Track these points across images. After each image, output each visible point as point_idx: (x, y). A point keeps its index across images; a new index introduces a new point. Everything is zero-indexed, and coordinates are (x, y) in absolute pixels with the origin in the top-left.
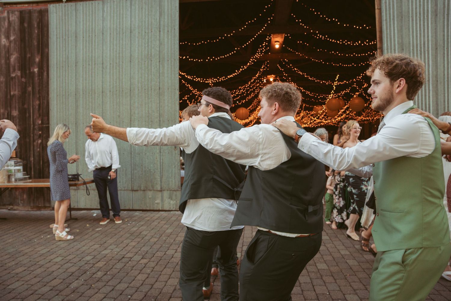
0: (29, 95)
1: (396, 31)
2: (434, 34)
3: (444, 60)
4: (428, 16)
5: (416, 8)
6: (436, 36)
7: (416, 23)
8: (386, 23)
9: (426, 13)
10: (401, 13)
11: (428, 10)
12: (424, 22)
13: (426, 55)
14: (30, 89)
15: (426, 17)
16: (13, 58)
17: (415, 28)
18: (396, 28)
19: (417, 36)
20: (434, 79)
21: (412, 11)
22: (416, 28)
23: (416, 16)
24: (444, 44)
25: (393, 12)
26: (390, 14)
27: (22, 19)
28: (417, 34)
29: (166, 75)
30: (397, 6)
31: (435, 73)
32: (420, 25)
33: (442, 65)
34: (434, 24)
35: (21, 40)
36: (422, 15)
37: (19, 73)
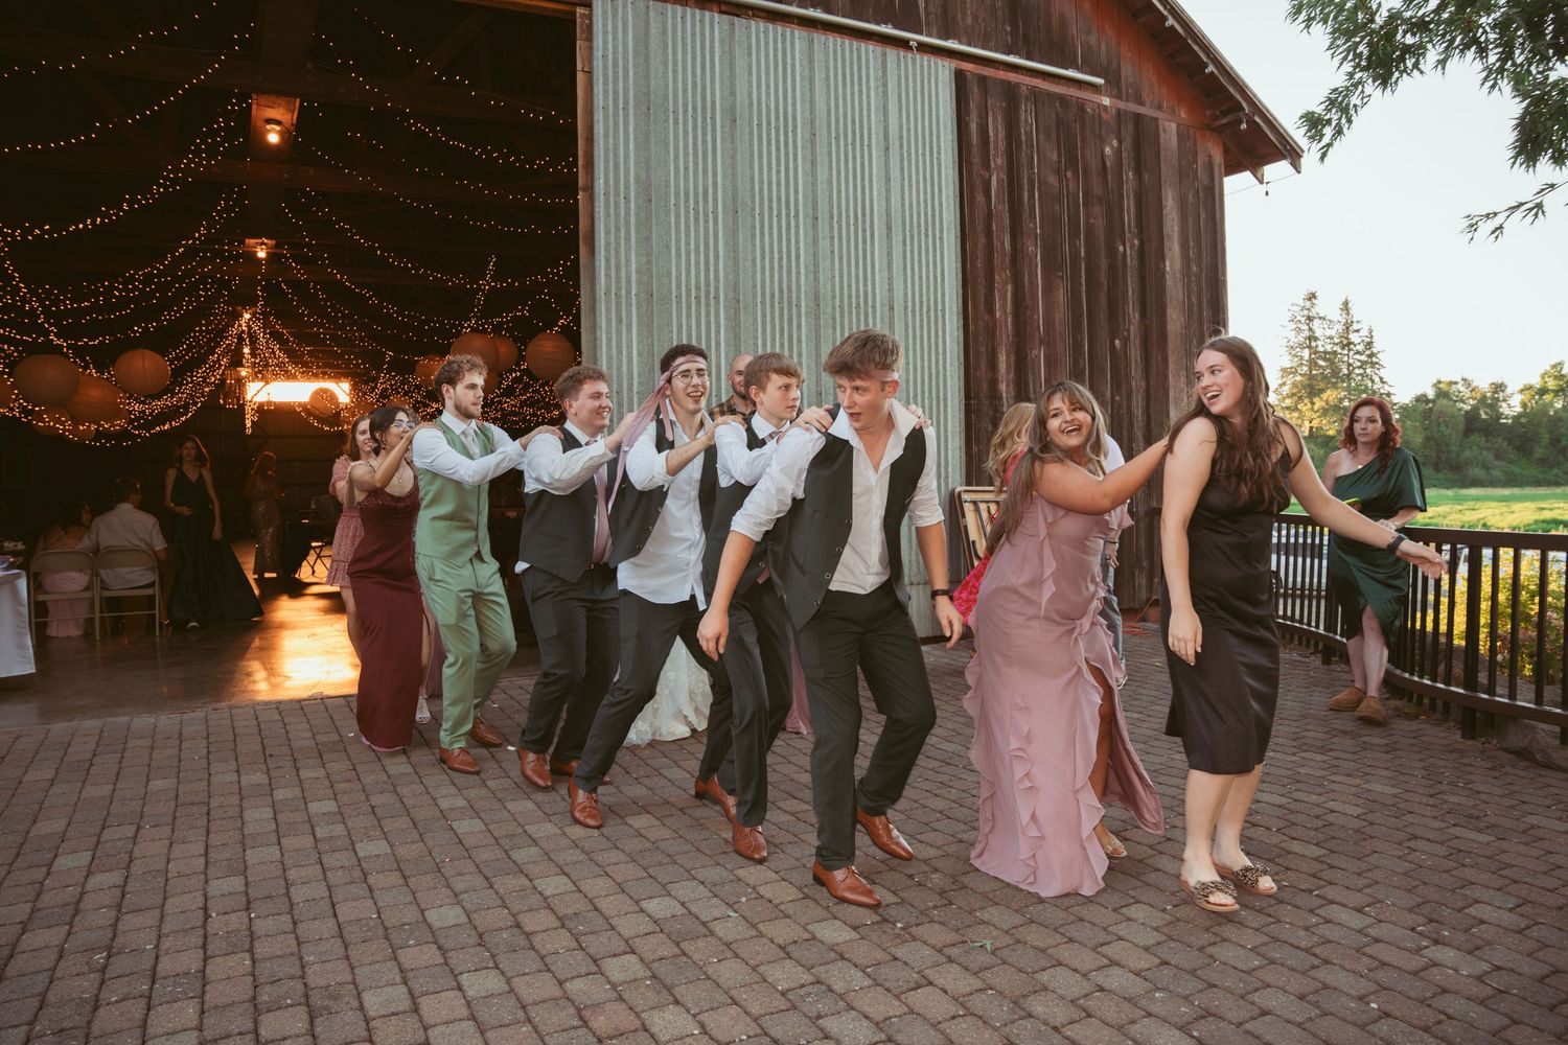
1: (631, 146)
2: (730, 172)
3: (754, 246)
4: (713, 118)
5: (685, 91)
6: (734, 175)
7: (686, 132)
8: (606, 118)
9: (709, 110)
10: (647, 94)
11: (713, 103)
12: (704, 134)
13: (711, 223)
15: (709, 121)
17: (681, 144)
18: (632, 137)
19: (686, 168)
20: (731, 294)
21: (676, 95)
22: (686, 147)
23: (685, 112)
24: (753, 202)
25: (626, 89)
26: (615, 92)
28: (686, 162)
30: (635, 74)
31: (731, 277)
32: (695, 138)
33: (750, 257)
34: (728, 143)
36: (699, 112)
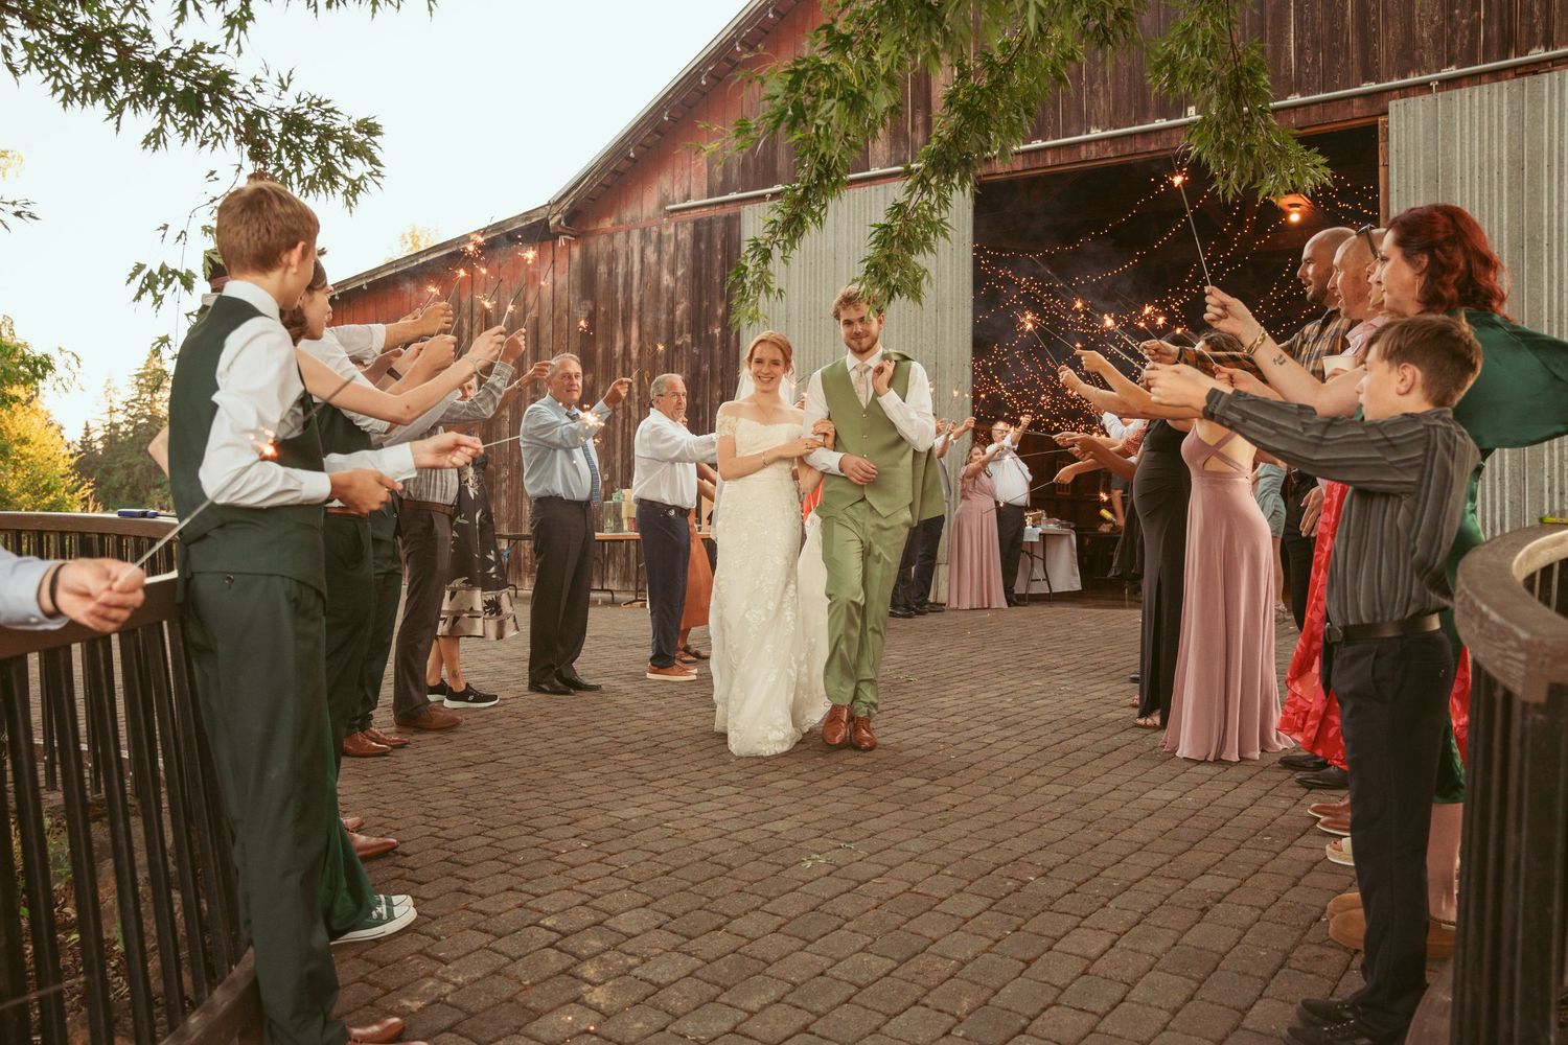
0: (705, 380)
8: (1400, 198)
14: (706, 367)
16: (680, 309)
27: (697, 237)
29: (948, 337)
35: (694, 276)
37: (688, 338)
